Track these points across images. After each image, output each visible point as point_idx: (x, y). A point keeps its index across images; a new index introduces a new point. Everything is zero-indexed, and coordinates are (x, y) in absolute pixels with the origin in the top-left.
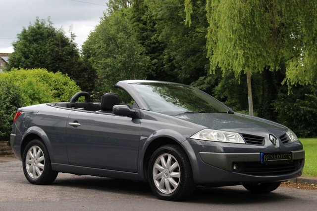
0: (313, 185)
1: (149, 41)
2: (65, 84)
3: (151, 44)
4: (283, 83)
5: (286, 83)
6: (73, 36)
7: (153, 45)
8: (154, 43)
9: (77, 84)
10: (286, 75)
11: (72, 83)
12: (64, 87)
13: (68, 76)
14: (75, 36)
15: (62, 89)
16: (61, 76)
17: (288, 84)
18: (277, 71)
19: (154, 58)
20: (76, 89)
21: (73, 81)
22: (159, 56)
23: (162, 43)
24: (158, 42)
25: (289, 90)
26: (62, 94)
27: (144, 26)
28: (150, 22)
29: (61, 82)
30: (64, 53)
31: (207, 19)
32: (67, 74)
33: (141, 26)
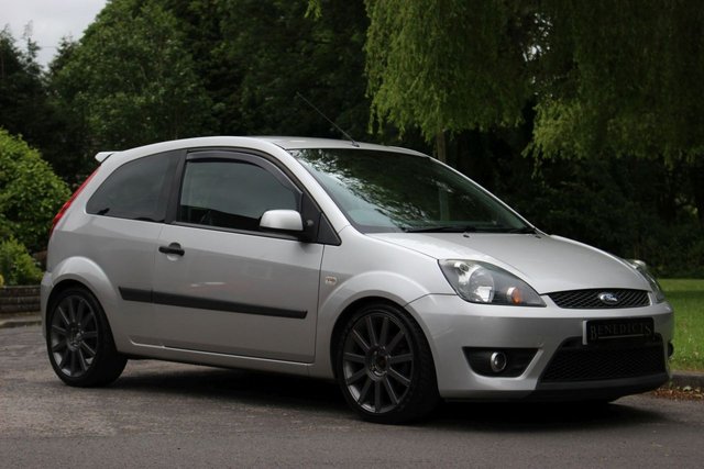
0: (688, 388)
1: (207, 62)
2: (17, 157)
3: (209, 68)
4: (524, 154)
5: (531, 152)
6: (33, 48)
7: (215, 71)
8: (216, 67)
9: (45, 158)
10: (533, 135)
11: (33, 154)
12: (14, 164)
13: (23, 139)
14: (38, 48)
15: (10, 168)
16: (8, 139)
17: (536, 155)
18: (516, 125)
19: (216, 100)
20: (42, 169)
21: (36, 150)
22: (227, 95)
23: (235, 66)
24: (225, 63)
25: (536, 170)
26: (11, 180)
27: (194, 27)
28: (208, 19)
29: (8, 154)
30: (14, 86)
31: (365, 6)
32: (20, 135)
33: (187, 26)
